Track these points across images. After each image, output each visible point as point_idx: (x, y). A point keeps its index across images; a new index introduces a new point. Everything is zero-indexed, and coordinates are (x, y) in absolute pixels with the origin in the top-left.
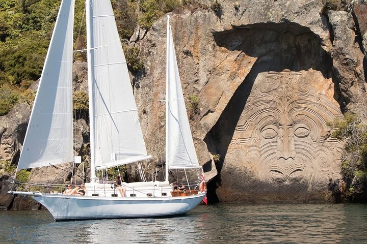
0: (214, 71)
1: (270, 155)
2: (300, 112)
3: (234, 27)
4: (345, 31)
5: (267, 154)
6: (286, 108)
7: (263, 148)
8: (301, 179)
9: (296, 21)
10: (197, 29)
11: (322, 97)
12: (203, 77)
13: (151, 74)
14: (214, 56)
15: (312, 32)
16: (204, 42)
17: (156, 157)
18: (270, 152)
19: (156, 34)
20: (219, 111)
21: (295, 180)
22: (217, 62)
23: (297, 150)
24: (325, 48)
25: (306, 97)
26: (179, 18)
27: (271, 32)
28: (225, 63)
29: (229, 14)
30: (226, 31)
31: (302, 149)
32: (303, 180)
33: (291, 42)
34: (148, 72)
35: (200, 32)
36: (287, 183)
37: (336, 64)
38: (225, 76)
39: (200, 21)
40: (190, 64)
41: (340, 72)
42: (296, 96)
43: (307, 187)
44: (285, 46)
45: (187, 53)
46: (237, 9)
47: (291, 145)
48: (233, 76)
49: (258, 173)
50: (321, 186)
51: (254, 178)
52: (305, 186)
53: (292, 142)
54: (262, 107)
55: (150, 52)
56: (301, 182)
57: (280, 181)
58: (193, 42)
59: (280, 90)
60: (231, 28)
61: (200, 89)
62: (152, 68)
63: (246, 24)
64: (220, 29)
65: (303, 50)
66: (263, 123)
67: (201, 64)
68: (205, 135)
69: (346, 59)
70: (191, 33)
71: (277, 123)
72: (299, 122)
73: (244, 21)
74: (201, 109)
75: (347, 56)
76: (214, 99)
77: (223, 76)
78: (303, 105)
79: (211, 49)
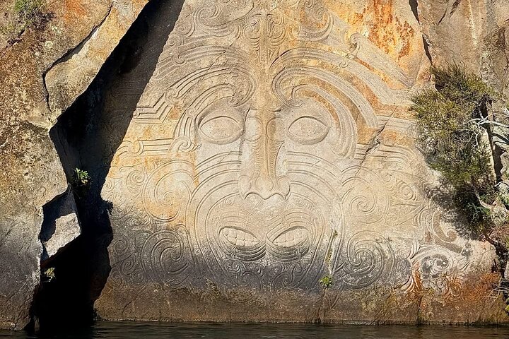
1: (222, 186)
5: (212, 184)
6: (267, 67)
7: (204, 167)
8: (305, 252)
11: (361, 43)
18: (223, 178)
20: (98, 58)
21: (291, 254)
23: (296, 177)
25: (322, 41)
31: (306, 173)
32: (309, 256)
36: (266, 262)
47: (280, 163)
49: (188, 233)
50: (360, 274)
51: (177, 245)
52: (314, 272)
53: (283, 154)
56: (304, 260)
57: (248, 257)
66: (205, 103)
68: (54, 118)
72: (302, 102)
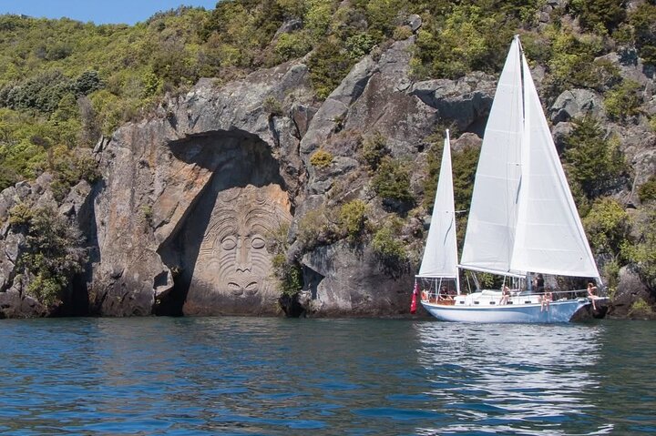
0: (170, 181)
1: (229, 267)
2: (257, 223)
3: (187, 135)
4: (287, 139)
5: (226, 266)
6: (244, 218)
7: (223, 259)
9: (244, 128)
10: (153, 137)
11: (277, 206)
12: (158, 187)
13: (110, 185)
14: (170, 165)
15: (261, 140)
16: (160, 152)
17: (111, 268)
18: (229, 264)
19: (116, 144)
20: (174, 222)
21: (251, 293)
22: (174, 172)
23: (254, 262)
24: (274, 155)
25: (263, 206)
26: (136, 128)
27: (232, 139)
28: (182, 172)
29: (182, 123)
30: (180, 140)
31: (258, 260)
32: (257, 293)
33: (252, 148)
34: (107, 183)
35: (155, 141)
36: (242, 296)
37: (282, 172)
38: (182, 186)
39: (156, 130)
40: (146, 174)
41: (286, 181)
42: (254, 205)
43: (260, 300)
44: (245, 153)
45: (143, 163)
46: (189, 117)
47: (249, 256)
48: (190, 186)
49: (217, 285)
50: (273, 300)
51: (213, 290)
52: (259, 299)
53: (250, 254)
54: (223, 217)
55: (109, 163)
56: (255, 295)
57: (237, 294)
58: (149, 152)
59: (239, 199)
60: (184, 137)
61: (155, 199)
62: (111, 179)
63: (199, 132)
64: (174, 138)
65: (261, 157)
66: (223, 233)
67: (157, 174)
68: (157, 246)
69: (289, 167)
70: (147, 142)
71: (235, 234)
72: (256, 232)
73: (198, 129)
74: (155, 220)
75: (290, 164)
76: (169, 209)
77: (179, 187)
78: (260, 215)
79: (167, 159)
